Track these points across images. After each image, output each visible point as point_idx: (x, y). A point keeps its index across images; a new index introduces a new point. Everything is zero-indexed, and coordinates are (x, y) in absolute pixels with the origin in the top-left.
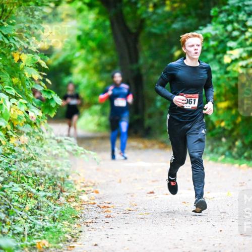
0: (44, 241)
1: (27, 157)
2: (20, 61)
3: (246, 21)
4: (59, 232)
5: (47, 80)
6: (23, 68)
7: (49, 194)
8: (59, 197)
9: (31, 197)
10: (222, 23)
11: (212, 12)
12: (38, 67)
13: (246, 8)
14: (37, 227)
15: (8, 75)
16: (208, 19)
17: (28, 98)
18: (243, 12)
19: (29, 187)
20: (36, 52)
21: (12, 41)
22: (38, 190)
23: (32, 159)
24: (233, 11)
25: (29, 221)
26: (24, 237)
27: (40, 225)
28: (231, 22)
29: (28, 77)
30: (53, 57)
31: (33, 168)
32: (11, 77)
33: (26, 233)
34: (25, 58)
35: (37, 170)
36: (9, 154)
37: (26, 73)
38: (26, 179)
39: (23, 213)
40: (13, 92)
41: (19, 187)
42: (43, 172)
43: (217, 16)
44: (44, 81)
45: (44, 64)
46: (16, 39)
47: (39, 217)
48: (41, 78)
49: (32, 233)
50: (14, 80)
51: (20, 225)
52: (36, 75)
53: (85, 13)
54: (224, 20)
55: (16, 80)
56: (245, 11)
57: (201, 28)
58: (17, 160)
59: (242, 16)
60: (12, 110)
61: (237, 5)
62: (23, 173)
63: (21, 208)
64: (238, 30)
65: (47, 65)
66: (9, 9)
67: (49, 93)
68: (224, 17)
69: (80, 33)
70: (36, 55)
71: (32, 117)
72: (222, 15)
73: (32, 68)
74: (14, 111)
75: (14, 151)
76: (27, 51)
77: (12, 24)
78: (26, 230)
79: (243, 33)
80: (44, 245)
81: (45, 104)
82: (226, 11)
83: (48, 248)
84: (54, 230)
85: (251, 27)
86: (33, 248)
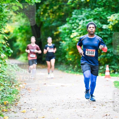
0: (6, 101)
3: (79, 23)
4: (12, 98)
7: (8, 85)
8: (12, 86)
9: (2, 86)
10: (70, 23)
11: (67, 20)
12: (5, 39)
13: (79, 18)
14: (4, 96)
16: (65, 22)
17: (1, 50)
18: (78, 20)
19: (1, 82)
20: (4, 34)
22: (5, 83)
23: (2, 72)
24: (74, 19)
25: (1, 94)
27: (5, 96)
28: (74, 23)
29: (1, 43)
30: (10, 35)
31: (3, 75)
35: (4, 76)
42: (6, 77)
44: (7, 44)
45: (7, 38)
47: (5, 93)
48: (6, 43)
49: (2, 98)
52: (4, 42)
57: (63, 25)
61: (76, 17)
64: (76, 26)
67: (8, 48)
71: (2, 57)
72: (70, 21)
73: (2, 39)
76: (1, 33)
79: (78, 27)
80: (7, 102)
81: (7, 52)
82: (72, 19)
83: (8, 104)
84: (10, 97)
85: (80, 25)
86: (3, 104)
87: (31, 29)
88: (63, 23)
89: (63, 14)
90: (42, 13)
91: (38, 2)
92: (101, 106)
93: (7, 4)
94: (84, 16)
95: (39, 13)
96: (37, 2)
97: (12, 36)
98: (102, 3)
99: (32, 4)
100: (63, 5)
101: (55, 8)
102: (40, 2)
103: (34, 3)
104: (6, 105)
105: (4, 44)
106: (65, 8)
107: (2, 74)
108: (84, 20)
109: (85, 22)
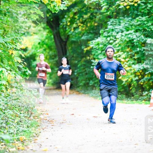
0: (23, 137)
1: (15, 98)
2: (12, 54)
3: (116, 36)
4: (30, 132)
5: (25, 63)
6: (14, 57)
7: (26, 115)
8: (30, 117)
9: (17, 116)
10: (105, 37)
11: (101, 32)
12: (21, 57)
13: (116, 30)
14: (20, 130)
15: (7, 60)
16: (99, 35)
18: (114, 32)
19: (16, 112)
21: (8, 44)
22: (21, 113)
23: (18, 99)
24: (110, 31)
25: (16, 127)
26: (14, 135)
27: (21, 129)
28: (109, 36)
29: (16, 61)
30: (27, 52)
31: (18, 103)
32: (8, 61)
33: (15, 133)
34: (15, 52)
35: (20, 104)
36: (7, 97)
37: (15, 59)
38: (15, 108)
39: (14, 124)
40: (9, 68)
41: (12, 112)
42: (23, 105)
43: (103, 34)
44: (23, 63)
45: (23, 56)
46: (11, 44)
47: (21, 125)
48: (22, 62)
49: (18, 133)
50: (9, 62)
51: (12, 129)
53: (42, 32)
54: (106, 35)
55: (10, 63)
56: (116, 31)
57: (95, 39)
58: (11, 99)
59: (114, 33)
60: (8, 76)
61: (112, 28)
62: (13, 105)
63: (13, 121)
64: (113, 40)
65: (25, 56)
66: (7, 30)
67: (26, 68)
68: (106, 34)
69: (40, 41)
70: (19, 51)
71: (18, 80)
72: (105, 33)
73: (18, 57)
74: (9, 77)
75: (9, 95)
76: (16, 49)
77: (9, 37)
78: (15, 131)
79: (115, 41)
80: (23, 138)
81: (24, 74)
82: (108, 31)
83: (25, 140)
84: (28, 131)
85: (118, 39)
86: (18, 140)
87: (54, 44)
88: (96, 36)
89: (96, 24)
90: (69, 24)
91: (64, 9)
92: (144, 142)
93: (24, 12)
94: (123, 27)
95: (65, 23)
96: (62, 9)
97: (31, 54)
98: (145, 10)
99: (55, 12)
100: (96, 13)
101: (85, 16)
102: (66, 8)
103: (59, 11)
104: (22, 142)
105: (20, 63)
106: (98, 16)
107: (17, 101)
108: (122, 32)
109: (123, 34)
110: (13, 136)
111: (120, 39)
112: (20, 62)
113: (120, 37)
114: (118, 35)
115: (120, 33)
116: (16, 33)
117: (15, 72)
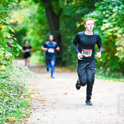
0: (13, 117)
1: (5, 76)
2: (1, 29)
3: (112, 9)
4: (20, 113)
5: (15, 38)
6: (3, 33)
7: (15, 94)
8: (20, 96)
9: (6, 96)
10: (100, 10)
11: (96, 5)
12: (10, 32)
13: (112, 3)
14: (10, 111)
16: (93, 9)
17: (5, 47)
18: (111, 5)
19: (5, 91)
20: (9, 25)
22: (10, 92)
23: (7, 77)
24: (106, 4)
25: (5, 107)
26: (3, 115)
27: (11, 110)
28: (105, 10)
29: (5, 37)
31: (7, 82)
33: (4, 113)
34: (4, 27)
35: (10, 83)
37: (4, 35)
38: (4, 87)
39: (2, 104)
41: (1, 91)
42: (12, 84)
43: (98, 7)
44: (13, 39)
45: (13, 31)
47: (10, 105)
48: (12, 37)
49: (7, 113)
51: (1, 109)
52: (9, 36)
54: (102, 9)
56: (112, 4)
57: (90, 12)
59: (110, 7)
61: (108, 1)
62: (2, 84)
63: (1, 101)
64: (108, 14)
65: (14, 31)
67: (16, 44)
68: (101, 7)
71: (7, 57)
72: (100, 7)
73: (7, 32)
76: (5, 24)
78: (4, 112)
79: (111, 15)
80: (13, 119)
81: (14, 50)
82: (102, 4)
83: (15, 121)
84: (18, 112)
85: (115, 12)
86: (7, 121)
87: (46, 19)
88: (91, 10)
97: (21, 28)
104: (12, 123)
107: (6, 80)
108: (119, 5)
109: (120, 8)
110: (2, 117)
111: (116, 13)
112: (9, 38)
113: (117, 11)
114: (114, 8)
115: (117, 7)
116: (5, 6)
117: (4, 48)
